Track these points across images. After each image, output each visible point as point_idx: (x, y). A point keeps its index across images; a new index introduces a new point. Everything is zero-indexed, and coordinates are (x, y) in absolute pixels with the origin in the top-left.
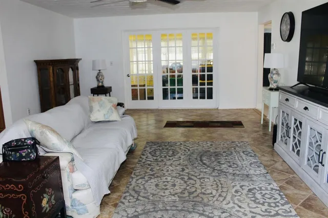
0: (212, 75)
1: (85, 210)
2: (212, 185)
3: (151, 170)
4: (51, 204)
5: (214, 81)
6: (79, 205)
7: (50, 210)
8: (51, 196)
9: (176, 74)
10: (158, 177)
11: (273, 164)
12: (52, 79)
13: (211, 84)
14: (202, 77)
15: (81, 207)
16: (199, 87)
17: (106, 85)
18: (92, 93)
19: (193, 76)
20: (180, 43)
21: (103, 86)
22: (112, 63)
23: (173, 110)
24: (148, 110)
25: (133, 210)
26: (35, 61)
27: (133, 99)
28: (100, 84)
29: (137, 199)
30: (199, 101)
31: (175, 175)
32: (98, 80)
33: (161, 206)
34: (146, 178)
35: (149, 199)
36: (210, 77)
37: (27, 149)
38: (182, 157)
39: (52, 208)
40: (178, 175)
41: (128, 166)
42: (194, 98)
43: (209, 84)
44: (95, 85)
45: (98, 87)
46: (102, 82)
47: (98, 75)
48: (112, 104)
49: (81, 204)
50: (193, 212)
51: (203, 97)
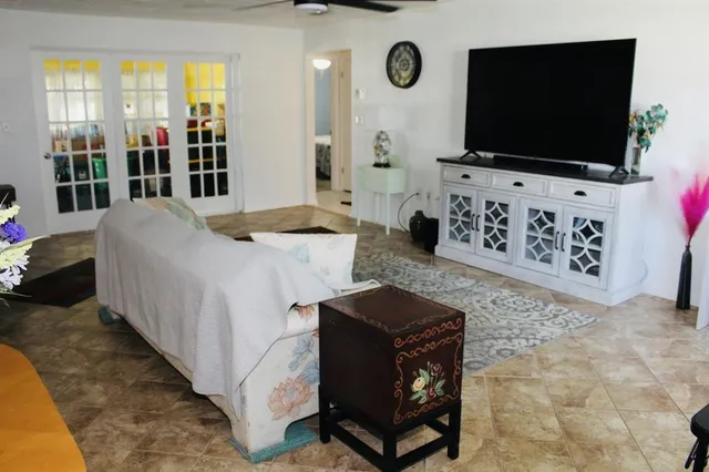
0: (224, 147)
9: (155, 148)
16: (202, 172)
19: (190, 151)
27: (62, 210)
30: (203, 200)
42: (193, 195)
51: (209, 193)
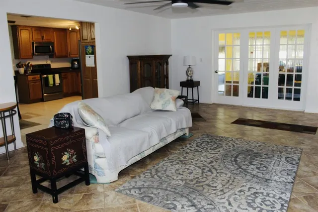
0: (301, 75)
1: (103, 173)
2: (223, 181)
3: (185, 158)
4: (72, 161)
5: (303, 82)
6: (99, 169)
7: (70, 165)
8: (73, 155)
10: (185, 163)
11: (310, 176)
12: (139, 72)
13: (299, 85)
14: (290, 77)
15: (101, 170)
17: (195, 79)
18: (181, 86)
19: (280, 75)
20: (266, 42)
21: (191, 80)
22: (201, 60)
23: (254, 108)
24: (231, 106)
25: (142, 183)
26: (128, 56)
28: (189, 78)
29: (153, 177)
30: (284, 101)
31: (199, 165)
32: (187, 75)
33: (164, 186)
34: (174, 163)
35: (161, 178)
36: (299, 78)
37: (64, 120)
38: (221, 152)
39: (73, 164)
40: (203, 165)
41: (170, 150)
42: (279, 98)
43: (296, 85)
44: (184, 79)
45: (188, 80)
46: (191, 77)
47: (188, 70)
48: (171, 96)
49: (100, 168)
50: (186, 197)
